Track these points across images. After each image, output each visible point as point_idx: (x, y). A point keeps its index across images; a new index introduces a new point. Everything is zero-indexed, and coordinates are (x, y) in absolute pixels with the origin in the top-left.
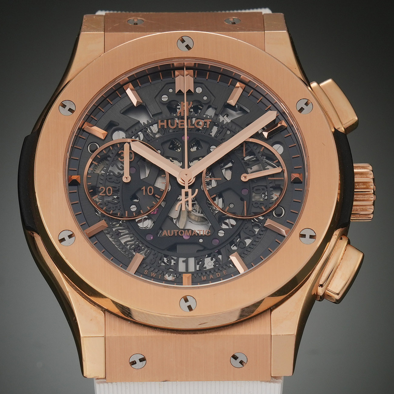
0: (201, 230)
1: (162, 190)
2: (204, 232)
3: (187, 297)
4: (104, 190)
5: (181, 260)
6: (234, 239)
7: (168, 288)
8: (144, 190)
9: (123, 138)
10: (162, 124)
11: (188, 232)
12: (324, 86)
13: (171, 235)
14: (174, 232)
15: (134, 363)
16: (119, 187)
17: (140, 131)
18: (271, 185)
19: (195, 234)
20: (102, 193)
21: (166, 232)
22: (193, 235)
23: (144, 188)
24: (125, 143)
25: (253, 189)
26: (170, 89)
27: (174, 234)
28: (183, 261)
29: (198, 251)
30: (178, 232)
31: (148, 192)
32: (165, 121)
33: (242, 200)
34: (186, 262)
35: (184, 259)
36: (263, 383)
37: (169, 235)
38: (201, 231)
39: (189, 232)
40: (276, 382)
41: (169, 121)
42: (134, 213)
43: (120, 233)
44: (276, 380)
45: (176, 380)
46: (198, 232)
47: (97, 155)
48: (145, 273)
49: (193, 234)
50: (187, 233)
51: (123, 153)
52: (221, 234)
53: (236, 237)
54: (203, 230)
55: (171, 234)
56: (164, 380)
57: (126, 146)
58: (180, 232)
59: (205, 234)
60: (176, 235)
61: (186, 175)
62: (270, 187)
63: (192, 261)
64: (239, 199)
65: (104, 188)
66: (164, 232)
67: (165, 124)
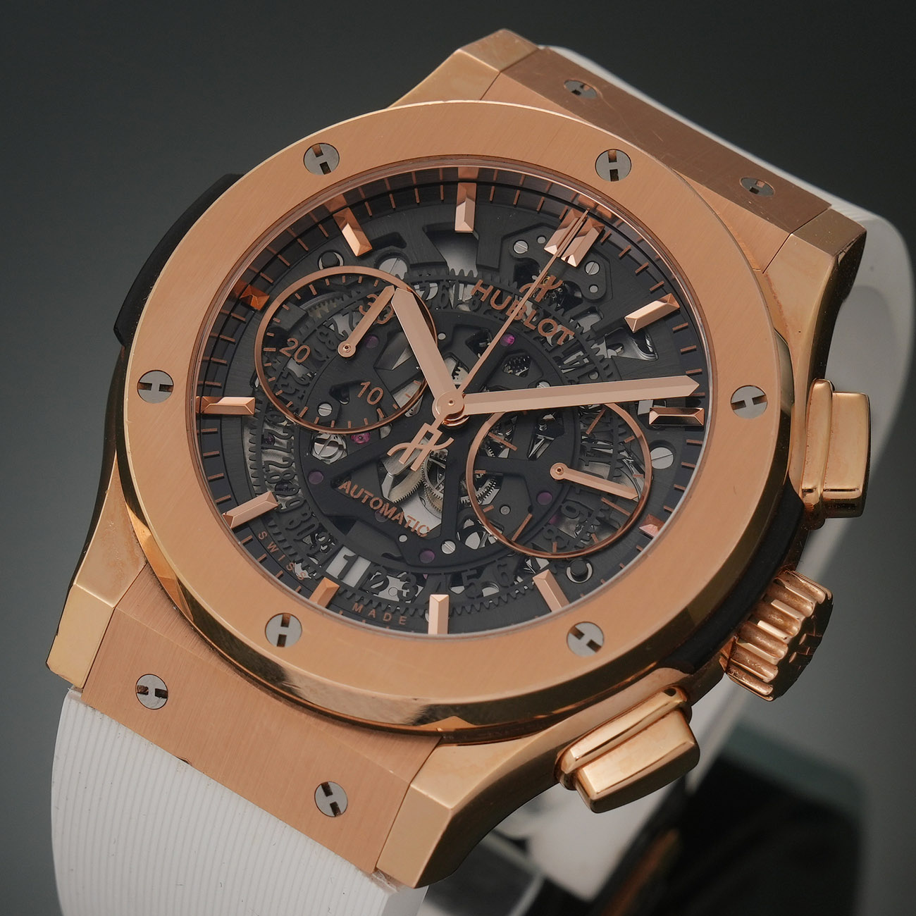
0: (415, 520)
1: (396, 407)
2: (416, 525)
3: (292, 618)
4: (294, 347)
5: (345, 552)
6: (463, 571)
7: (269, 581)
8: (364, 389)
9: (397, 276)
10: (482, 290)
11: (389, 509)
12: (839, 399)
13: (355, 497)
14: (364, 494)
15: (144, 691)
16: (328, 358)
17: (438, 282)
18: (601, 515)
19: (398, 521)
20: (287, 349)
21: (349, 487)
22: (393, 519)
23: (366, 384)
24: (390, 284)
25: (563, 503)
26: (541, 236)
27: (361, 498)
28: (346, 557)
29: (385, 555)
30: (370, 499)
31: (369, 396)
32: (491, 288)
33: (530, 510)
34: (351, 562)
35: (350, 554)
36: (360, 873)
37: (352, 495)
38: (412, 521)
39: (389, 511)
40: (383, 887)
41: (498, 292)
42: (317, 419)
43: (274, 441)
44: (386, 883)
45: (204, 771)
46: (407, 519)
47: (326, 277)
48: (261, 536)
49: (396, 517)
50: (387, 509)
51: (372, 300)
52: (449, 548)
53: (471, 570)
54: (418, 522)
55: (355, 493)
56: (184, 757)
57: (388, 291)
58: (374, 500)
59: (416, 529)
60: (363, 501)
61: (451, 402)
62: (598, 518)
63: (362, 566)
64: (528, 506)
65: (297, 343)
66: (345, 484)
67: (487, 292)
